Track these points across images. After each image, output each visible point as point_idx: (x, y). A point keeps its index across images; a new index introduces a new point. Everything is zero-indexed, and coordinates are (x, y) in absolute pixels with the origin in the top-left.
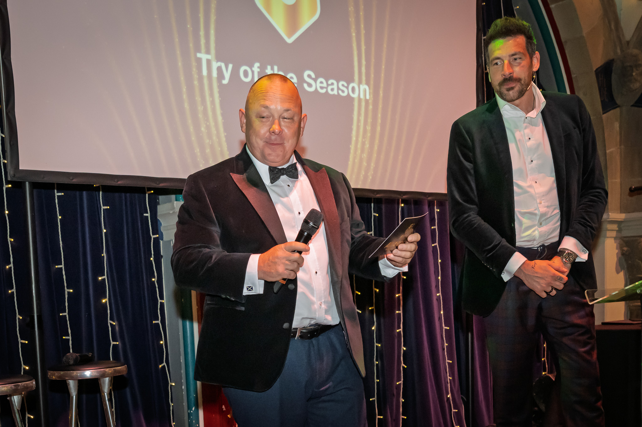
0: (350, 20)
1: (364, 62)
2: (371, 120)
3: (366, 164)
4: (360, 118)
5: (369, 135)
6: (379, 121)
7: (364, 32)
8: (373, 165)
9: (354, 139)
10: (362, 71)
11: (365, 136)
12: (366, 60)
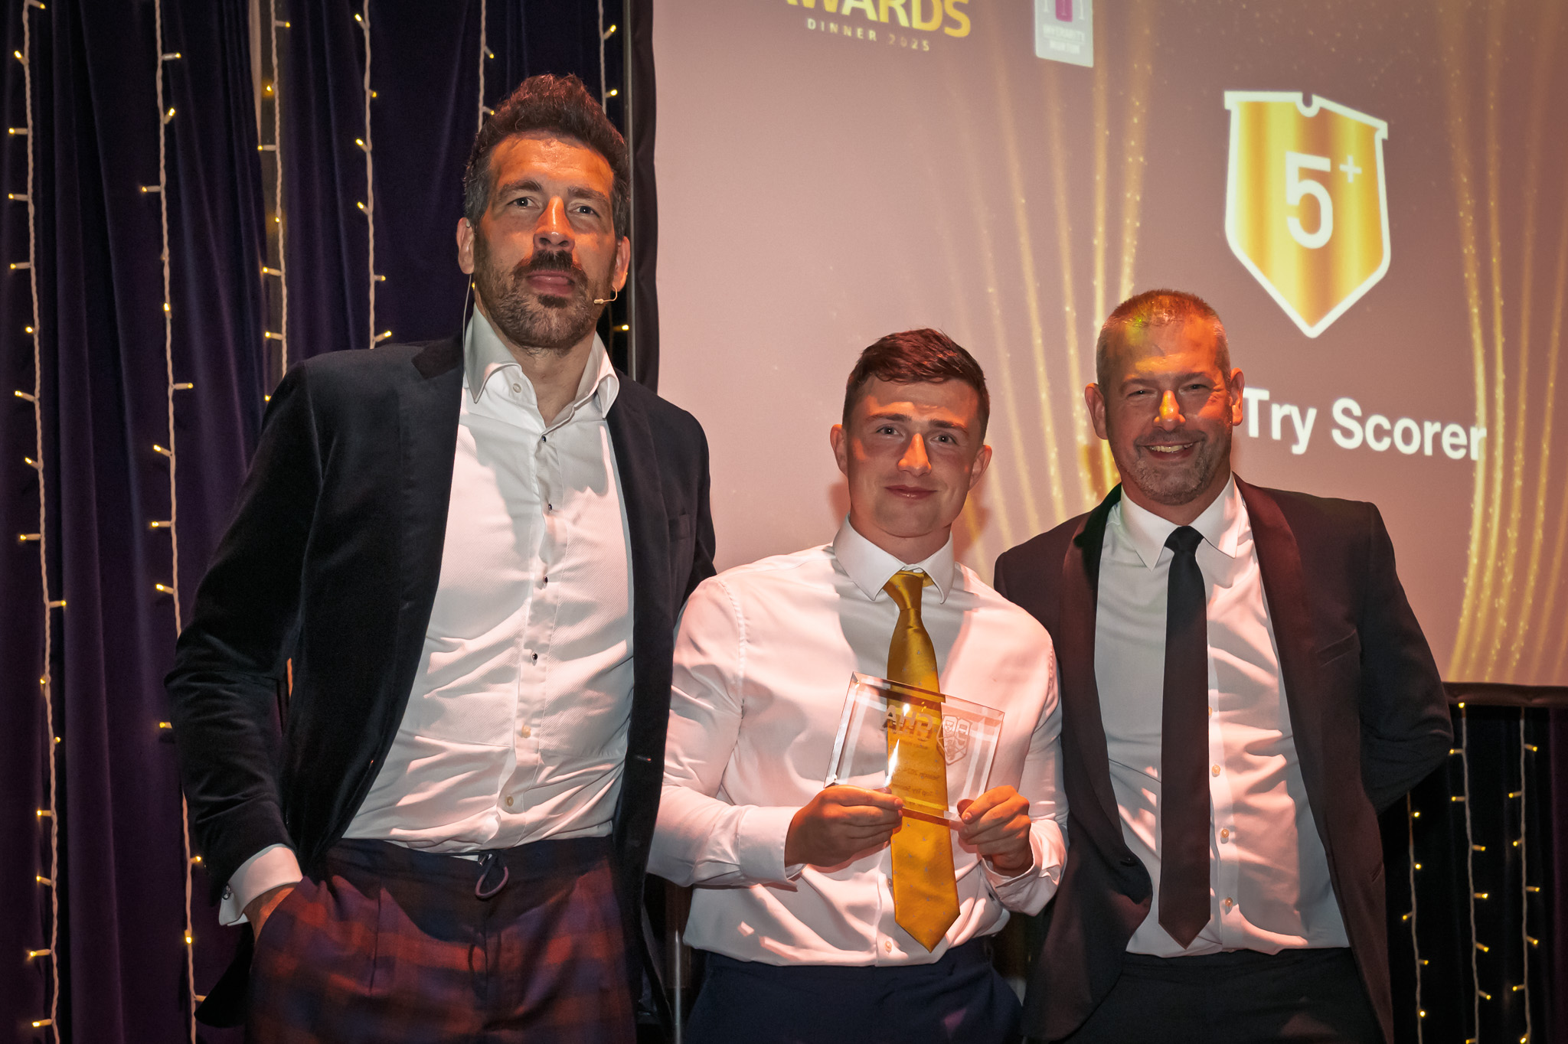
0: (1466, 275)
1: (1500, 376)
2: (1520, 515)
3: (1505, 624)
4: (1491, 510)
5: (1513, 550)
6: (1541, 516)
7: (1502, 303)
8: (1523, 625)
9: (1474, 561)
10: (1497, 397)
11: (1503, 555)
12: (1506, 371)
